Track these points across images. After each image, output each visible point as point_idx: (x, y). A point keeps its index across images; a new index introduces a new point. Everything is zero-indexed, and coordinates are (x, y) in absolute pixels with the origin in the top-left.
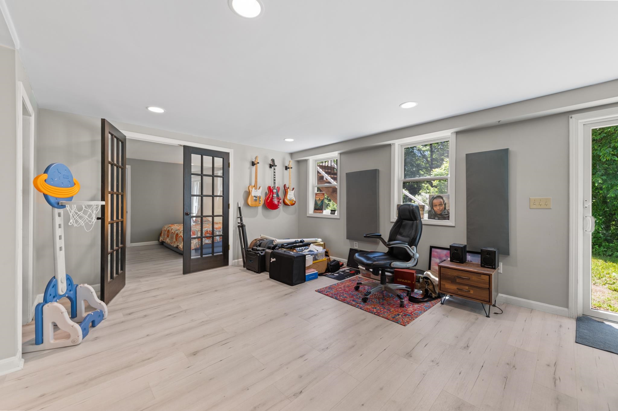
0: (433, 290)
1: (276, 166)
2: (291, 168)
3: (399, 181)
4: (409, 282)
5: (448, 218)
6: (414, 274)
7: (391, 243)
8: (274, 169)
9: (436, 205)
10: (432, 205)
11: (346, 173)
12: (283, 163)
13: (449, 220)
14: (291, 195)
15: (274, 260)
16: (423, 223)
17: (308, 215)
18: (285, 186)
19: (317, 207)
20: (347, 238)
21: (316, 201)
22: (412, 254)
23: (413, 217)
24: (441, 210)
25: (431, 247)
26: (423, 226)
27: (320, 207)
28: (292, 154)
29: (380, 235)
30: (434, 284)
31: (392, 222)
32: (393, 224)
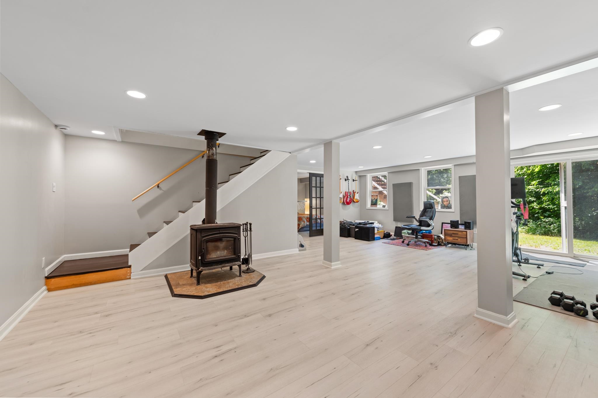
0: (442, 242)
1: (349, 180)
2: (357, 180)
3: (424, 188)
4: (430, 239)
5: (451, 208)
6: (432, 236)
7: (421, 218)
8: (348, 182)
9: (445, 202)
10: (443, 202)
11: (393, 184)
12: (352, 177)
13: (451, 209)
14: (357, 196)
15: (358, 229)
16: (436, 211)
17: (367, 208)
18: (353, 191)
19: (373, 204)
20: (394, 221)
21: (372, 199)
22: (430, 224)
23: (431, 207)
24: (448, 204)
25: (443, 223)
26: (436, 212)
27: (375, 203)
28: (356, 172)
29: (415, 217)
30: (443, 239)
31: (421, 211)
32: (421, 212)
